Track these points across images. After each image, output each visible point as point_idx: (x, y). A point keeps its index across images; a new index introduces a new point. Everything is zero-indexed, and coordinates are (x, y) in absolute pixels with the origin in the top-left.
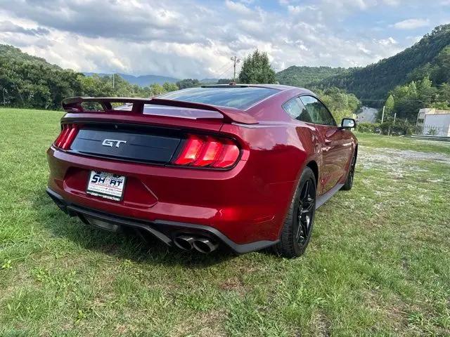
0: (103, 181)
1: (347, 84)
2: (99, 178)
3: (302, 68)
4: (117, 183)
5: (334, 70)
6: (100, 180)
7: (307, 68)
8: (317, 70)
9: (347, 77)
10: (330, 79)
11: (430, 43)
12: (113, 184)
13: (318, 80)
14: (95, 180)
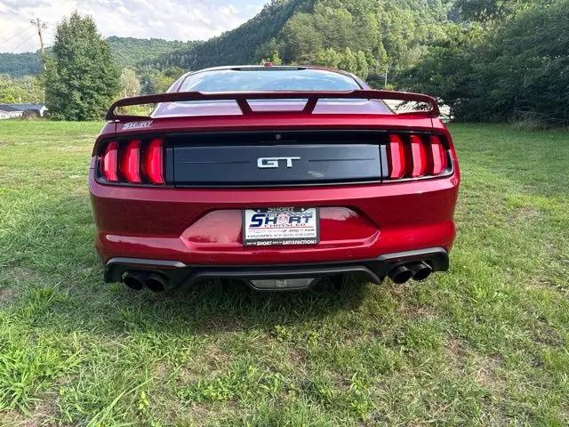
0: (275, 221)
1: (191, 62)
2: (264, 219)
3: (127, 39)
4: (303, 221)
5: (170, 44)
6: (267, 221)
7: (134, 41)
8: (148, 43)
9: (188, 53)
10: (167, 56)
11: (271, 15)
12: (294, 223)
13: (152, 57)
14: (257, 223)
